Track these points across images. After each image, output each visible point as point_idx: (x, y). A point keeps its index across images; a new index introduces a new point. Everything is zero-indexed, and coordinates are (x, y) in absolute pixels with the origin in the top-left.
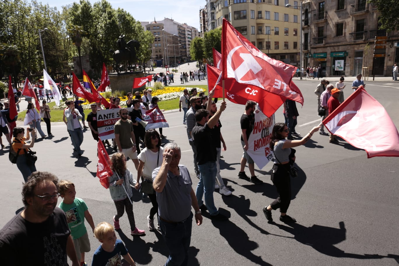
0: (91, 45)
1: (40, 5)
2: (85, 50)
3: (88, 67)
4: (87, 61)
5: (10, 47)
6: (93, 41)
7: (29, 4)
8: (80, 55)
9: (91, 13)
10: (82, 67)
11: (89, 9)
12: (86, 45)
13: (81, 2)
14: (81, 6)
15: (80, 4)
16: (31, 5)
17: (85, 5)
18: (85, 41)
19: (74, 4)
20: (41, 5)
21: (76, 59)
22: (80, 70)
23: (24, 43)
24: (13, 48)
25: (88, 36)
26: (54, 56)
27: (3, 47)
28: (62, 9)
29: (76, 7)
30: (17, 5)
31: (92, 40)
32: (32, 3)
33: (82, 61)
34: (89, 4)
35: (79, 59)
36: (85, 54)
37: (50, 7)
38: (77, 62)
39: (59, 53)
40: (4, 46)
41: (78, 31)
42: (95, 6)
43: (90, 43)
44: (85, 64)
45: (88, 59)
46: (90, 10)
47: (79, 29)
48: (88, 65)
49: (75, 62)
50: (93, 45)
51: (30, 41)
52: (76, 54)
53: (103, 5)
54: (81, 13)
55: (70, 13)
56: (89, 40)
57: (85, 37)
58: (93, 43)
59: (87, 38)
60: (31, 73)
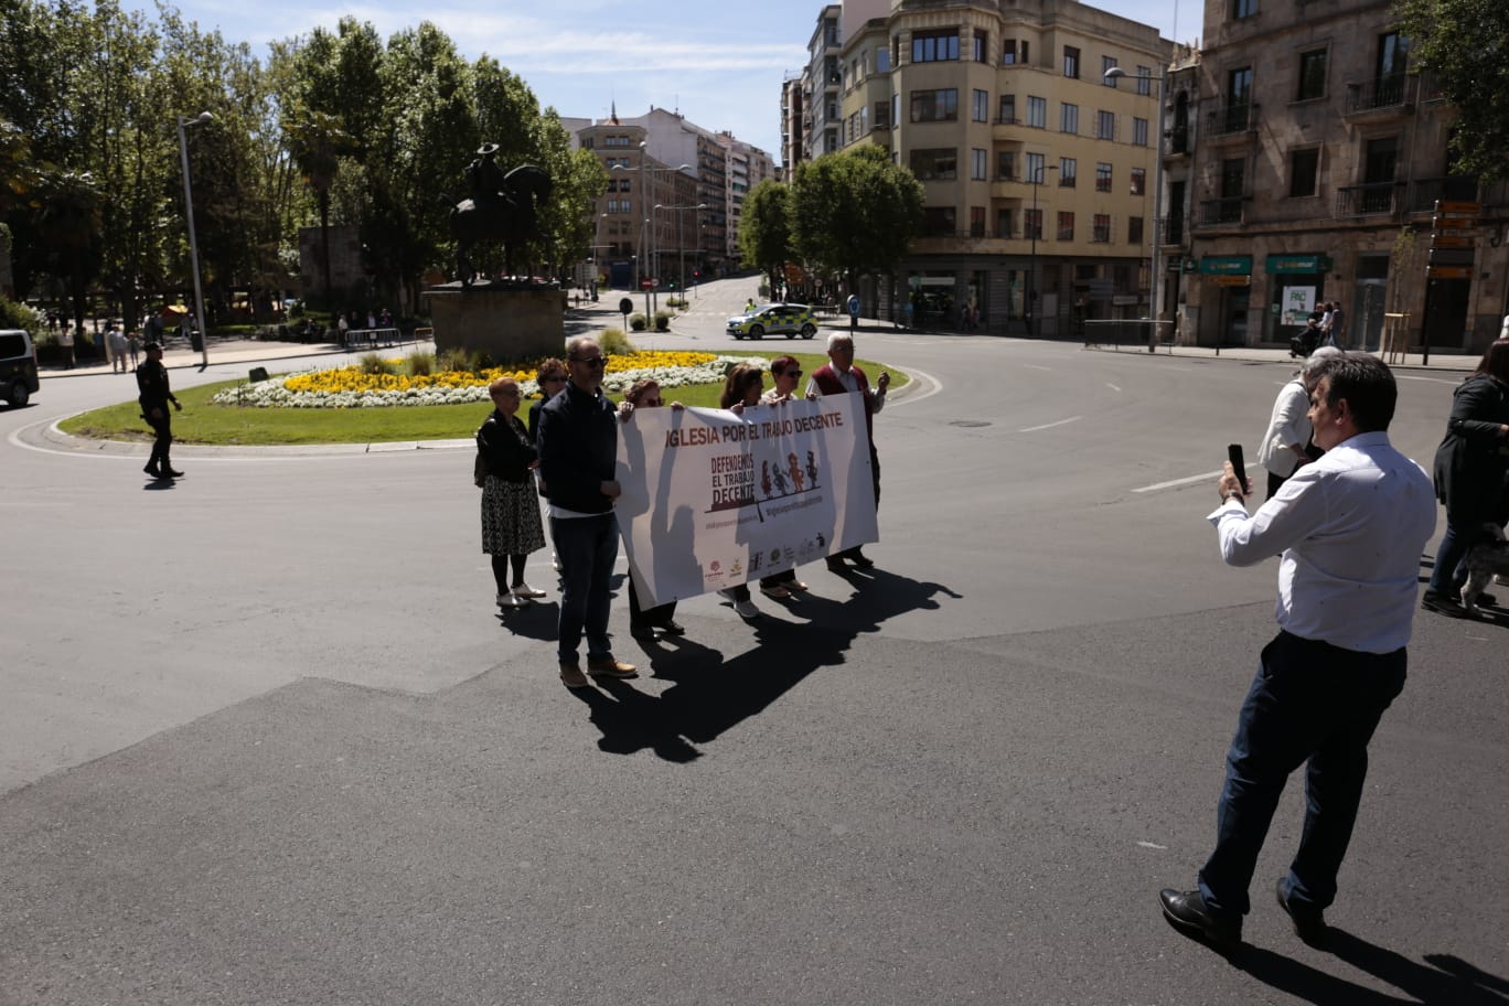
0: (369, 189)
1: (190, 31)
2: (345, 205)
3: (354, 269)
4: (352, 246)
5: (66, 176)
6: (377, 174)
7: (150, 25)
8: (324, 221)
9: (377, 71)
10: (332, 267)
11: (372, 57)
12: (350, 187)
13: (343, 29)
14: (343, 42)
15: (337, 34)
16: (159, 32)
17: (357, 39)
18: (348, 171)
19: (318, 34)
20: (195, 32)
21: (312, 236)
22: (324, 277)
23: (119, 170)
24: (78, 182)
25: (360, 155)
26: (229, 223)
27: (40, 175)
28: (271, 53)
29: (321, 45)
30: (107, 27)
31: (372, 168)
32: (161, 23)
33: (330, 245)
34: (373, 36)
35: (320, 237)
36: (346, 220)
37: (225, 44)
38: (314, 249)
39: (246, 212)
40: (45, 174)
41: (323, 134)
42: (392, 44)
43: (365, 180)
44: (342, 255)
45: (355, 238)
46: (375, 59)
47: (329, 125)
48: (356, 261)
49: (306, 248)
50: (377, 188)
51: (142, 164)
52: (313, 217)
53: (424, 41)
54: (340, 68)
55: (299, 68)
56: (362, 168)
57: (347, 159)
58: (377, 181)
59: (355, 162)
60: (137, 282)
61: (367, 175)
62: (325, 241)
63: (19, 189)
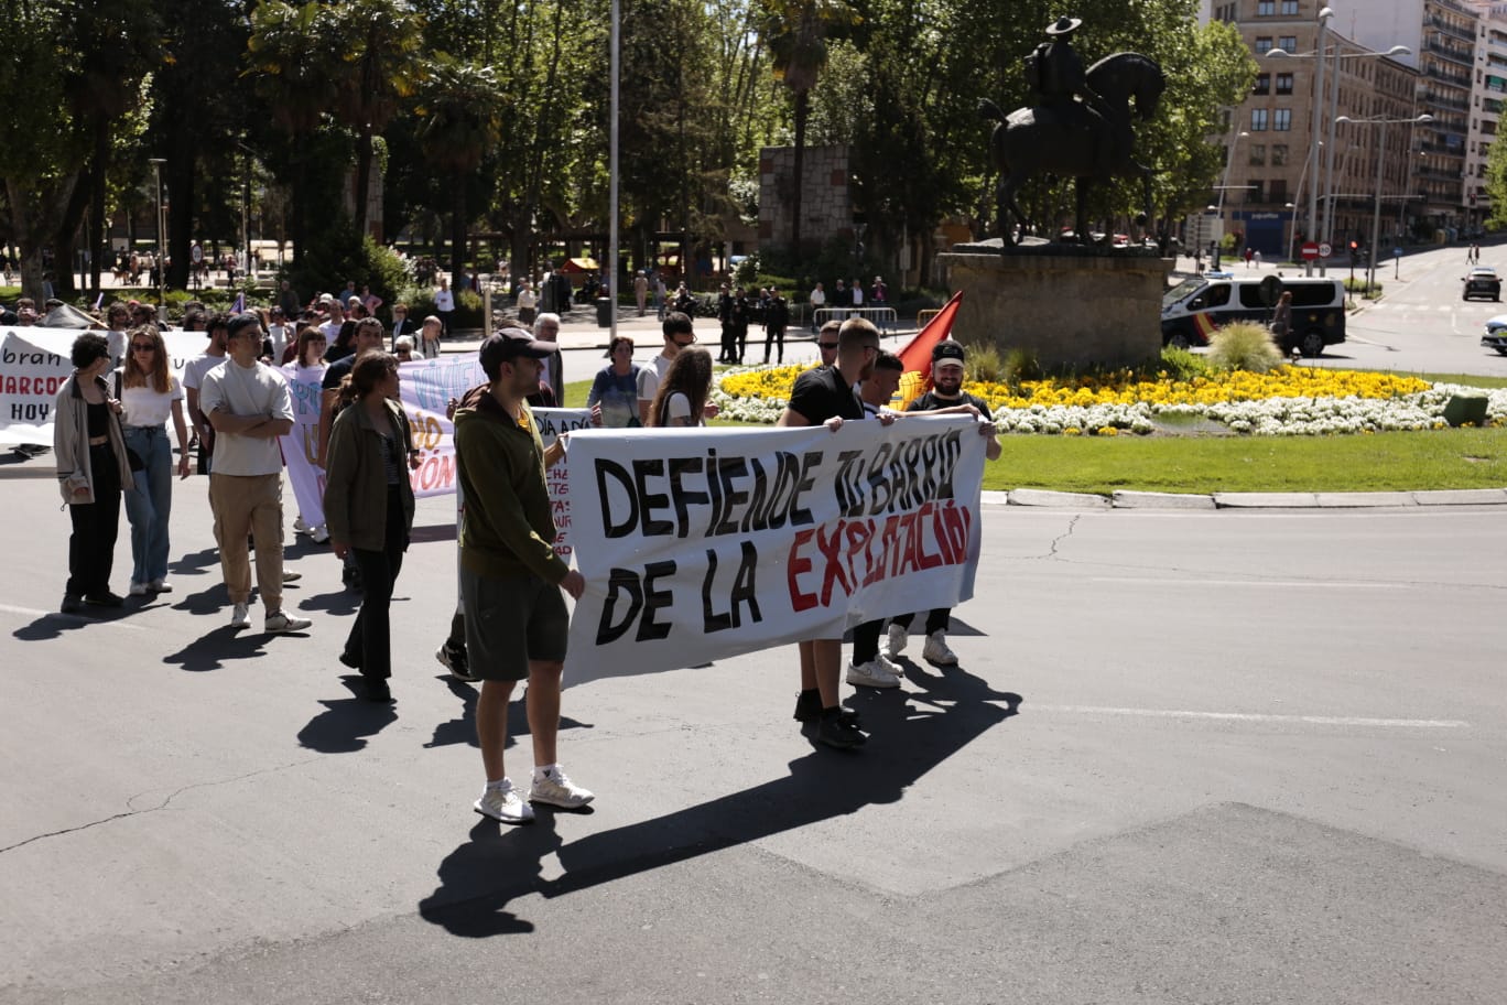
0: (869, 90)
2: (832, 114)
3: (836, 213)
4: (837, 177)
5: (462, 71)
6: (884, 66)
8: (800, 138)
10: (804, 209)
12: (843, 87)
18: (843, 62)
21: (779, 160)
22: (790, 224)
23: (528, 63)
24: (476, 79)
25: (861, 37)
26: (666, 139)
27: (431, 70)
31: (877, 57)
33: (805, 175)
35: (791, 162)
36: (831, 138)
38: (780, 180)
39: (690, 124)
40: (437, 68)
43: (865, 77)
44: (820, 191)
45: (843, 165)
48: (839, 201)
49: (769, 179)
50: (880, 87)
51: (558, 52)
52: (784, 132)
56: (863, 57)
57: (843, 42)
58: (884, 77)
59: (854, 47)
60: (534, 222)
61: (868, 68)
62: (798, 169)
63: (404, 90)
